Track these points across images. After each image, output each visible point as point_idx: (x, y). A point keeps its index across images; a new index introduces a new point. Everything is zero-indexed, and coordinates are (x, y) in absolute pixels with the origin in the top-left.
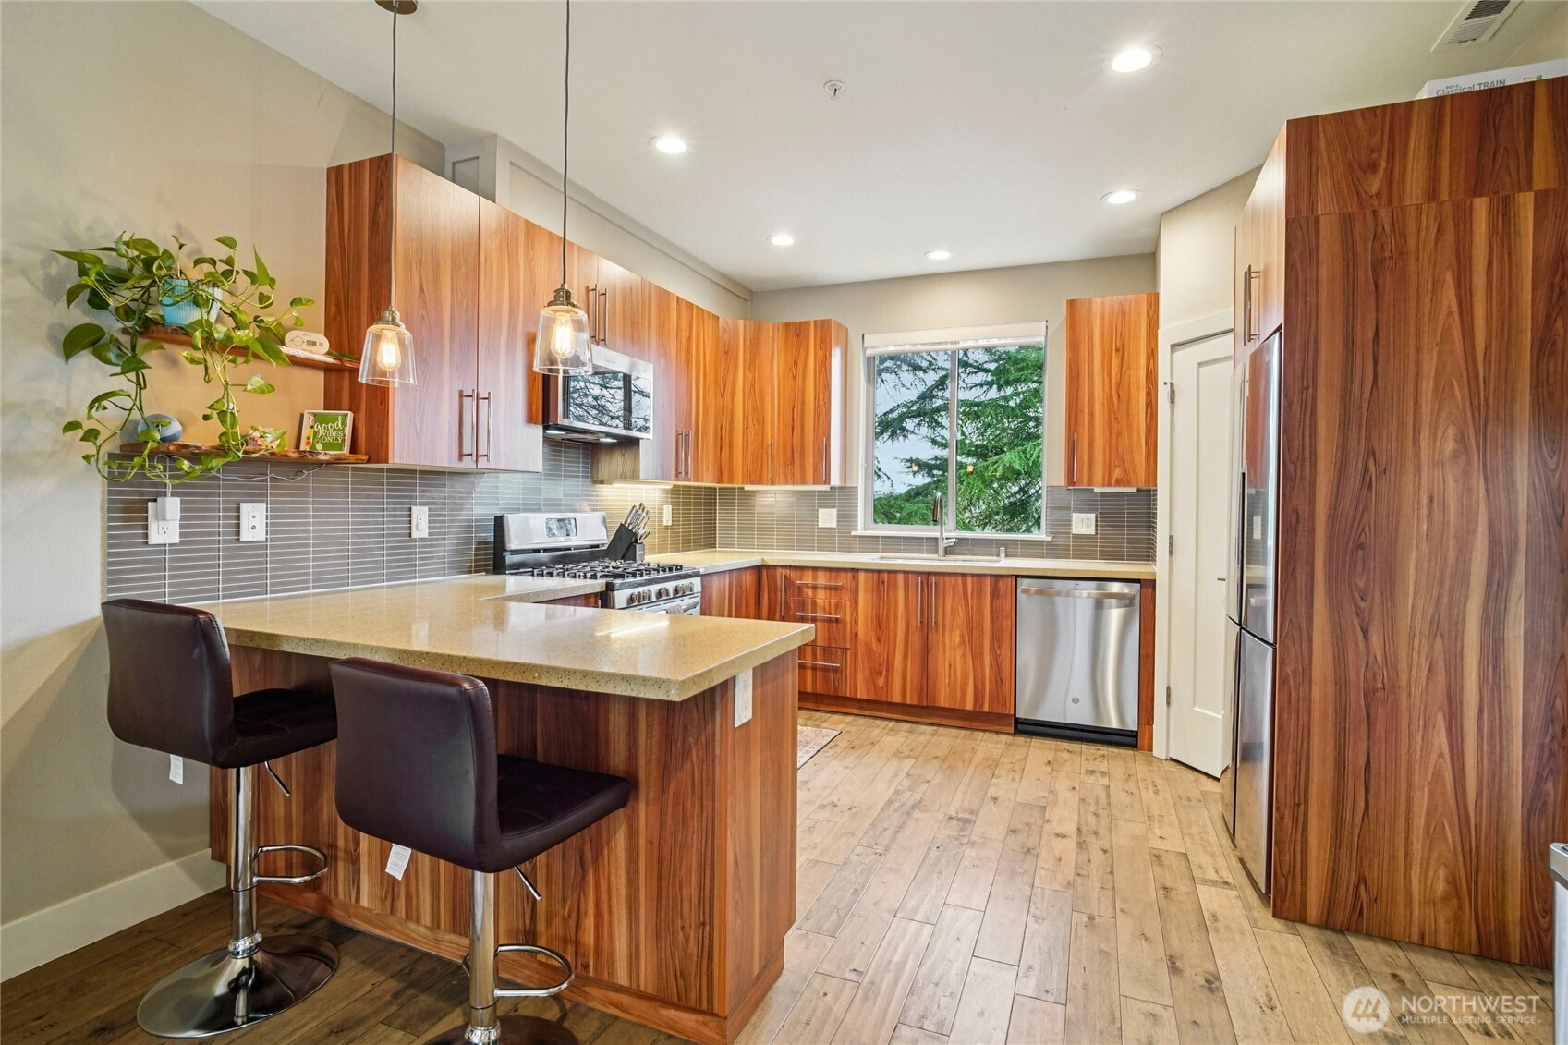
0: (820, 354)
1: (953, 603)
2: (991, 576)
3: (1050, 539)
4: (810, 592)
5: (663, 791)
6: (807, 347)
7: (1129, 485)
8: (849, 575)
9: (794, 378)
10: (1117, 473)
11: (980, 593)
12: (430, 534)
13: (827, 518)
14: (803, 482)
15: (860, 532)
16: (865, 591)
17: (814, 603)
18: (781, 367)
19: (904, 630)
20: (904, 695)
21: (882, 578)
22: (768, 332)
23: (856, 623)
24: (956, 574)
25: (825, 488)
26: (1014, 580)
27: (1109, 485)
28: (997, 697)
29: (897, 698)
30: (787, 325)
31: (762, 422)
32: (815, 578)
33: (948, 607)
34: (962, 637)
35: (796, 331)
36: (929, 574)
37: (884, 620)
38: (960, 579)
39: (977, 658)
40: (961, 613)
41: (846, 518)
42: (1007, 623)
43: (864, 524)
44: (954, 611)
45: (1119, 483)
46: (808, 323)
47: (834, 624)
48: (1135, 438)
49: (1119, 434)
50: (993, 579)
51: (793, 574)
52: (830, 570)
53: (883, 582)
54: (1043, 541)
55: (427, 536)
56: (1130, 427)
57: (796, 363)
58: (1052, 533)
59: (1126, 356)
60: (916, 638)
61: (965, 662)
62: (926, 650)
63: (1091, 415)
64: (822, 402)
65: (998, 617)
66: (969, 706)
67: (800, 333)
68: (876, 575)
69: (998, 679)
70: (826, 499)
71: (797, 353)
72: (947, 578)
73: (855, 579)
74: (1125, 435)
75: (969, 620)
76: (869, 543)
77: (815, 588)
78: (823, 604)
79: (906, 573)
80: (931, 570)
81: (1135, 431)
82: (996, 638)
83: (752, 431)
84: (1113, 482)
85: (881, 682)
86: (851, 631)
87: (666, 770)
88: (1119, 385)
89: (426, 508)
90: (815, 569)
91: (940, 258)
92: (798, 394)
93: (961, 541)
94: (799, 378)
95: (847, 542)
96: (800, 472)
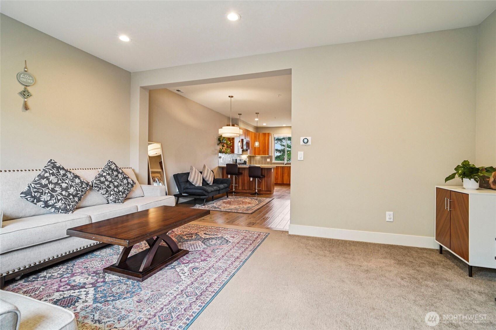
0: (268, 137)
5: (267, 176)
13: (268, 160)
14: (266, 155)
15: (273, 162)
20: (280, 182)
22: (261, 134)
25: (268, 156)
29: (279, 183)
30: (263, 133)
35: (265, 134)
37: (277, 173)
38: (287, 167)
40: (287, 172)
41: (271, 160)
43: (274, 161)
53: (277, 168)
57: (265, 139)
60: (281, 175)
61: (288, 178)
62: (283, 177)
64: (268, 144)
66: (288, 183)
70: (268, 157)
71: (265, 137)
75: (288, 172)
76: (274, 163)
79: (280, 167)
85: (277, 181)
87: (267, 175)
91: (284, 125)
92: (265, 143)
93: (287, 163)
94: (265, 141)
95: (272, 163)
96: (265, 153)
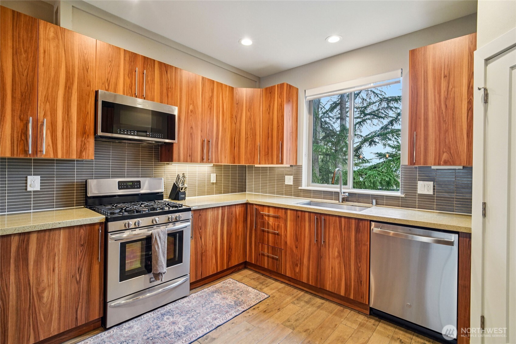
0: (280, 100)
1: (334, 232)
2: (355, 219)
3: (403, 196)
4: (267, 218)
6: (274, 98)
7: (454, 164)
8: (284, 211)
9: (269, 113)
10: (445, 156)
11: (349, 229)
12: (41, 189)
13: (289, 180)
14: (272, 163)
15: (304, 187)
16: (290, 220)
17: (268, 224)
18: (264, 109)
19: (308, 244)
20: (308, 279)
21: (298, 214)
22: (258, 93)
23: (286, 236)
24: (336, 216)
26: (369, 222)
27: (439, 164)
28: (358, 292)
29: (305, 279)
30: (266, 89)
31: (254, 135)
32: (269, 211)
33: (331, 234)
34: (339, 252)
36: (321, 214)
37: (299, 237)
38: (338, 218)
39: (347, 266)
40: (338, 239)
41: (297, 180)
42: (365, 249)
43: (307, 184)
44: (335, 238)
45: (446, 163)
46: (275, 86)
47: (277, 236)
48: (458, 133)
49: (447, 131)
50: (357, 221)
51: (259, 208)
52: (275, 208)
53: (299, 217)
54: (399, 197)
55: (39, 190)
56: (454, 126)
57: (270, 106)
58: (404, 192)
59: (452, 79)
60: (314, 249)
61: (340, 267)
62: (319, 256)
63: (426, 120)
64: (280, 124)
65: (359, 244)
66: (342, 293)
67: (271, 92)
68: (295, 212)
69: (359, 281)
70: (287, 172)
71: (270, 101)
72: (331, 218)
73: (286, 213)
74: (451, 131)
75: (343, 244)
76: (307, 193)
77: (269, 216)
78: (272, 225)
79: (310, 212)
80: (322, 212)
81: (458, 128)
82: (358, 257)
83: (249, 139)
84: (442, 163)
85: (297, 270)
86: (284, 241)
88: (446, 99)
89: (39, 177)
90: (269, 207)
92: (271, 121)
93: (351, 195)
94: (271, 113)
95: (297, 192)
96: (270, 158)
